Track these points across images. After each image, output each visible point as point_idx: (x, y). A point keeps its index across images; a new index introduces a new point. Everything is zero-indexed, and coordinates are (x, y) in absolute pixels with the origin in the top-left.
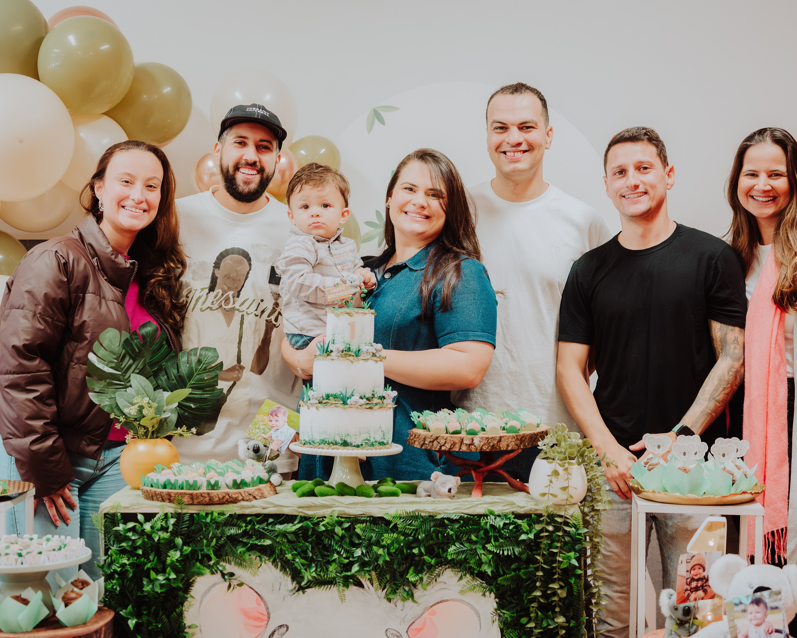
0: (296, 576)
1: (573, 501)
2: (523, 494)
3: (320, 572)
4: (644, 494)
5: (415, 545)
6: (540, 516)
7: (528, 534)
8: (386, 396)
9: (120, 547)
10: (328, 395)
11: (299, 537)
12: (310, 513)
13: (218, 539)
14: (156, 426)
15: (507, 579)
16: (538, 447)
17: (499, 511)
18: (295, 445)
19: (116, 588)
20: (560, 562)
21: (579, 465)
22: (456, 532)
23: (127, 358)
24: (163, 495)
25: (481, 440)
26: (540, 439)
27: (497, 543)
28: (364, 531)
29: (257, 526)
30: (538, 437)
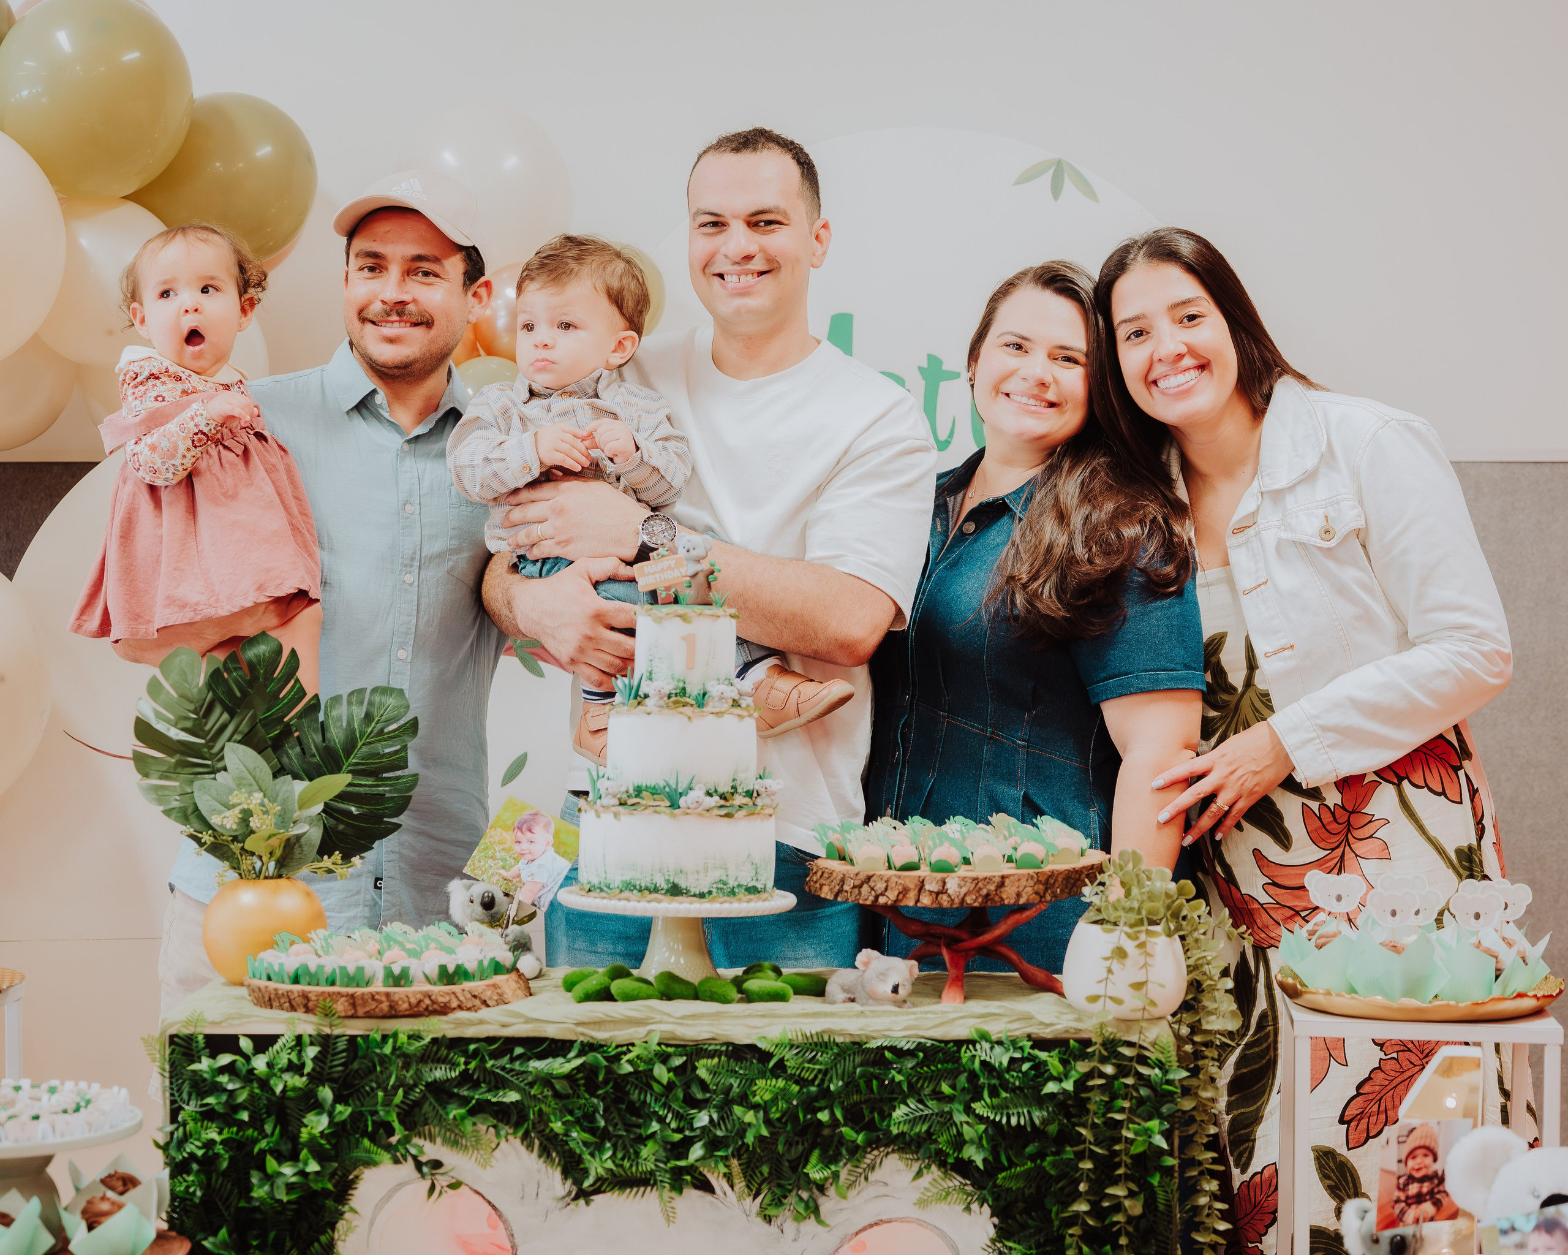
0: (572, 1168)
1: (1156, 1012)
2: (1049, 998)
3: (623, 1159)
4: (1306, 999)
5: (822, 1103)
6: (1087, 1043)
7: (1060, 1081)
8: (761, 790)
9: (202, 1106)
10: (638, 787)
11: (578, 1086)
12: (600, 1035)
13: (409, 1089)
14: (278, 853)
15: (1016, 1177)
17: (1000, 1032)
18: (571, 892)
19: (194, 1193)
20: (1130, 1142)
21: (1169, 934)
22: (908, 1078)
23: (218, 710)
24: (292, 997)
25: (962, 883)
26: (1087, 881)
27: (996, 1101)
28: (715, 1073)
29: (489, 1064)
30: (1083, 876)
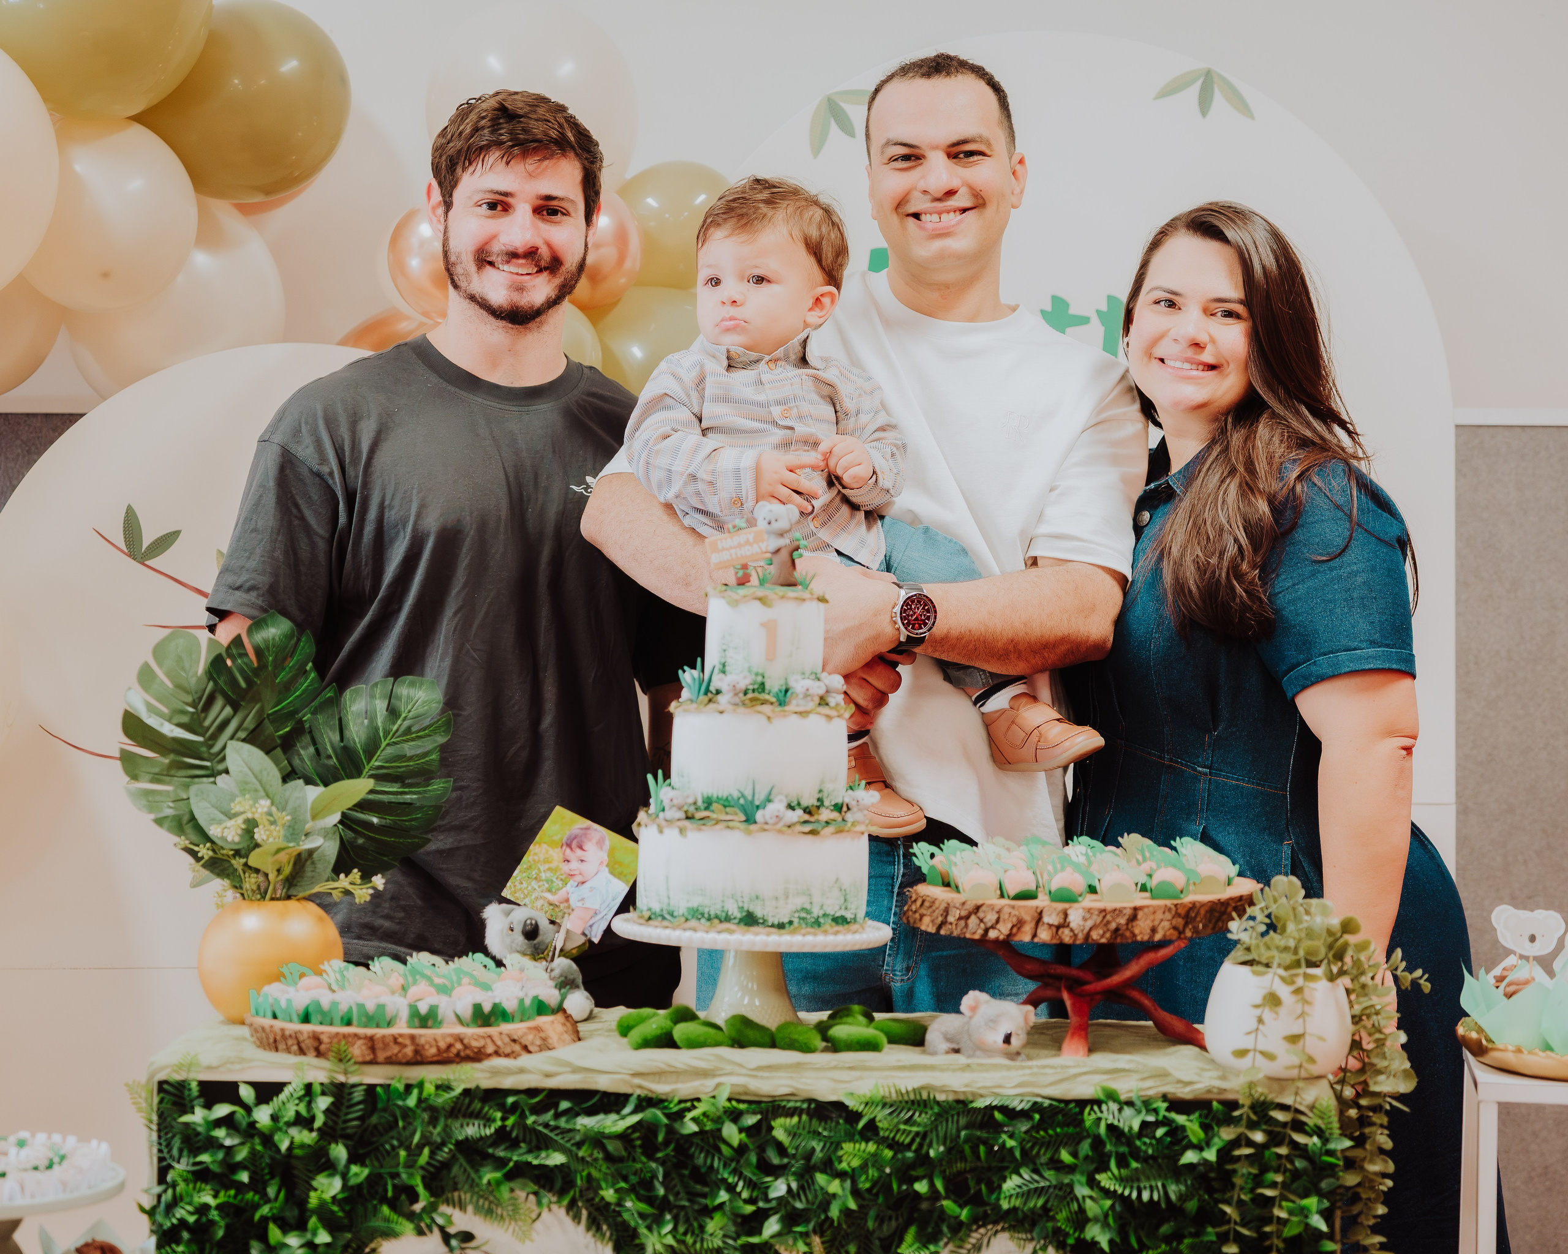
0: (626, 1243)
1: (1315, 1070)
2: (1188, 1051)
3: (685, 1234)
4: (1493, 1057)
5: (920, 1172)
6: (1233, 1105)
7: (1201, 1149)
8: (853, 804)
9: (195, 1164)
10: (708, 798)
11: (634, 1147)
12: (660, 1088)
13: (436, 1148)
14: (287, 870)
16: (1229, 936)
17: (1131, 1091)
18: (627, 920)
20: (1282, 1222)
21: (1332, 978)
22: (1021, 1143)
23: (219, 702)
24: (301, 1039)
25: (1088, 915)
26: (1234, 914)
27: (1124, 1172)
28: (795, 1135)
29: (531, 1120)
30: (1230, 909)
